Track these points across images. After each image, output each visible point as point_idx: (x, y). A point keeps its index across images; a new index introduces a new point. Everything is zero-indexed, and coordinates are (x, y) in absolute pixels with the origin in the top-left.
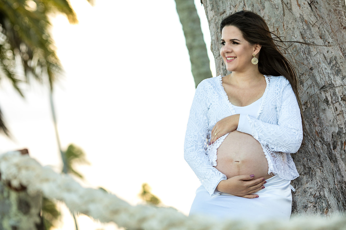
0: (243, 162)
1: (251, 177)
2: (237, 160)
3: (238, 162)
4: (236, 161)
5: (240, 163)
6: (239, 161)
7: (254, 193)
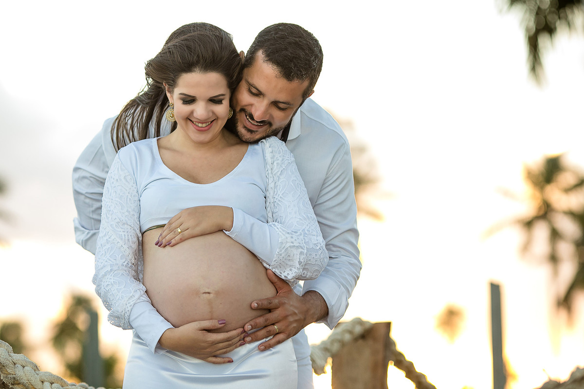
0: (218, 293)
1: (220, 324)
2: (207, 291)
3: (209, 293)
4: (204, 291)
5: (212, 295)
6: (211, 292)
7: (225, 353)
